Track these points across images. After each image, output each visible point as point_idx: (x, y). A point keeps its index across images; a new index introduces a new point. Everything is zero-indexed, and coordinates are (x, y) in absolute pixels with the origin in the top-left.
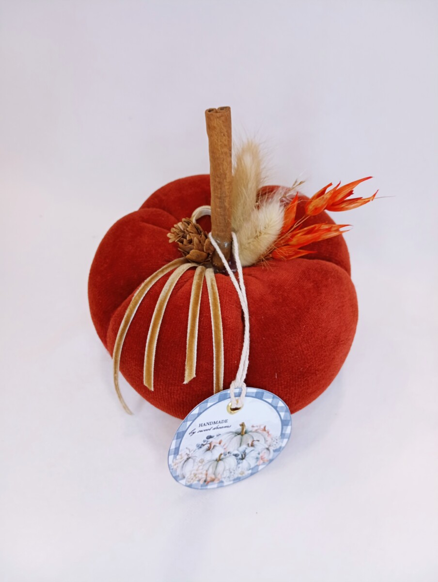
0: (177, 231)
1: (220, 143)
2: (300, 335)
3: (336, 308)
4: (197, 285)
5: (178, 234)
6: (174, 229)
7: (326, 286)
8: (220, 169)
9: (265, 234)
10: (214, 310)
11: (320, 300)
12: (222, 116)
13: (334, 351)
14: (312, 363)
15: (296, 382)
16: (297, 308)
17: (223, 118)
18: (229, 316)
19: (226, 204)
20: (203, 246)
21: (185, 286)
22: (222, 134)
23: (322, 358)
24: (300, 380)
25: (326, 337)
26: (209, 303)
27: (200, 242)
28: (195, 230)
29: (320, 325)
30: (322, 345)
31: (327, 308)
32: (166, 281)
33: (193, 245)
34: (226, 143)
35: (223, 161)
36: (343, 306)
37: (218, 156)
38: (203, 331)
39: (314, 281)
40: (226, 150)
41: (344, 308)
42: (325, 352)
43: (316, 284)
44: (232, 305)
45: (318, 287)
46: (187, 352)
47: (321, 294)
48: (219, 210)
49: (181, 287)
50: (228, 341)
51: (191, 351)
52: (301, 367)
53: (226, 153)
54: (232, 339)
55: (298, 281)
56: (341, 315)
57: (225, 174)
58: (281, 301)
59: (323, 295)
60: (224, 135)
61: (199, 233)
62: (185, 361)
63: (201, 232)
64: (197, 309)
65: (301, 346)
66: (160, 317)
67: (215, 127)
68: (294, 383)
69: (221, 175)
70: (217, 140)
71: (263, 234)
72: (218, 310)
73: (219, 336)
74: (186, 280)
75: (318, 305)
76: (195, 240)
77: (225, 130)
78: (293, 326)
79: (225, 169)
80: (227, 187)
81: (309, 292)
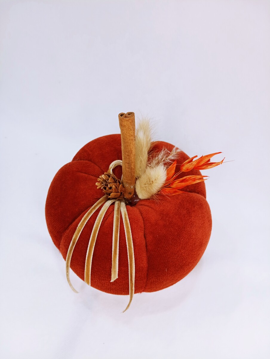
0: (101, 180)
1: (128, 134)
2: (180, 245)
3: (201, 225)
4: (116, 218)
5: (103, 183)
6: (99, 179)
7: (194, 211)
8: (128, 148)
9: (155, 183)
10: (127, 235)
11: (191, 221)
12: (130, 120)
13: (199, 251)
14: (187, 260)
15: (177, 271)
16: (178, 228)
17: (130, 121)
18: (137, 237)
19: (132, 167)
20: (118, 189)
21: (108, 218)
22: (130, 130)
23: (193, 256)
24: (180, 270)
25: (195, 244)
26: (124, 230)
27: (116, 188)
28: (113, 180)
29: (192, 238)
30: (193, 249)
31: (195, 225)
32: (97, 216)
33: (112, 190)
34: (132, 134)
35: (131, 143)
36: (204, 223)
37: (127, 141)
38: (121, 249)
39: (187, 209)
40: (132, 138)
41: (205, 224)
42: (194, 252)
43: (188, 210)
44: (138, 229)
45: (189, 213)
46: (112, 263)
47: (192, 217)
48: (128, 169)
49: (106, 219)
50: (137, 253)
51: (115, 263)
52: (181, 263)
53: (132, 140)
54: (139, 252)
55: (177, 210)
56: (203, 229)
57: (132, 151)
58: (168, 224)
59: (193, 218)
60: (131, 130)
61: (115, 182)
62: (111, 267)
63: (116, 181)
64: (118, 236)
65: (181, 251)
66: (94, 241)
67: (125, 126)
68: (176, 272)
69: (129, 151)
70: (126, 132)
71: (154, 183)
72: (130, 235)
73: (132, 252)
74: (109, 214)
75: (190, 225)
76: (114, 187)
77: (132, 127)
78: (176, 240)
79: (131, 148)
80: (133, 158)
81: (185, 217)
